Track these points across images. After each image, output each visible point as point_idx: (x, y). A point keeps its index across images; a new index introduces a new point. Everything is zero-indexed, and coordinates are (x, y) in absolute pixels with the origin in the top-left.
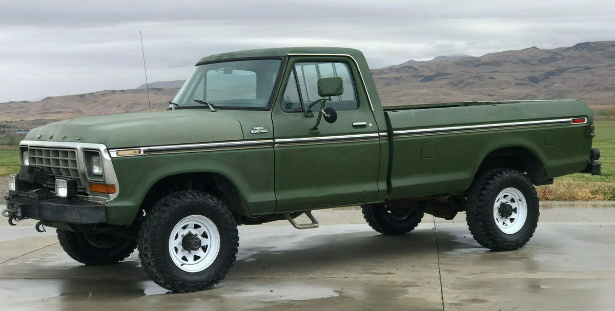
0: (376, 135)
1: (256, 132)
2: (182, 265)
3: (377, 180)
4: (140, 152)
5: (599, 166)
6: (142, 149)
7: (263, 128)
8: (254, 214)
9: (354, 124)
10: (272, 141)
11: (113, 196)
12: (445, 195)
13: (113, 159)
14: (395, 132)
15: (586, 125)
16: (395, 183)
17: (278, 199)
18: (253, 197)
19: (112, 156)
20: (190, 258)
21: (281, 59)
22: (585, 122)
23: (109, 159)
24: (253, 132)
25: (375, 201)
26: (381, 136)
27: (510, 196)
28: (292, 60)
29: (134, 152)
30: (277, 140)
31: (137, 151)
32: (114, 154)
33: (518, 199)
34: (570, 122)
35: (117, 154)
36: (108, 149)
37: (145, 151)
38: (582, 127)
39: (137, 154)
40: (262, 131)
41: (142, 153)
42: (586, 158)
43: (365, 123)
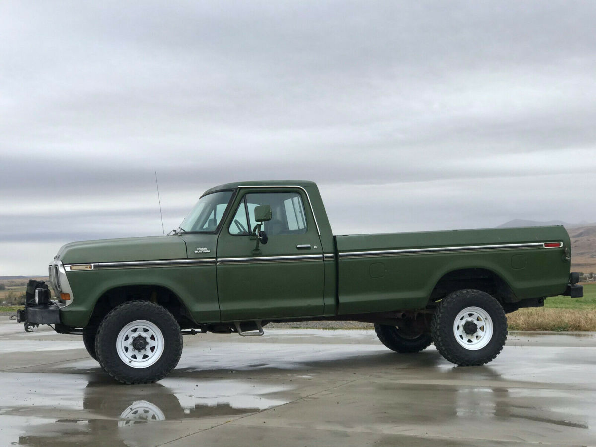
0: (321, 255)
1: (200, 252)
2: (130, 362)
3: (324, 295)
4: (91, 267)
5: (580, 289)
6: (93, 264)
7: (206, 249)
8: (202, 322)
9: (298, 246)
10: (214, 259)
11: (68, 303)
12: (399, 312)
13: (66, 272)
14: (340, 254)
15: (562, 249)
16: (343, 299)
17: (221, 309)
18: (198, 308)
19: (67, 270)
20: (139, 357)
21: (233, 191)
22: (561, 247)
23: (64, 272)
24: (196, 252)
25: (323, 314)
26: (327, 257)
27: (476, 315)
28: (242, 192)
29: (86, 267)
30: (219, 259)
31: (89, 266)
32: (68, 268)
33: (484, 318)
34: (542, 246)
35: (71, 268)
36: (63, 265)
37: (95, 267)
38: (556, 251)
39: (89, 269)
40: (205, 252)
41: (93, 268)
42: (565, 281)
43: (309, 246)
